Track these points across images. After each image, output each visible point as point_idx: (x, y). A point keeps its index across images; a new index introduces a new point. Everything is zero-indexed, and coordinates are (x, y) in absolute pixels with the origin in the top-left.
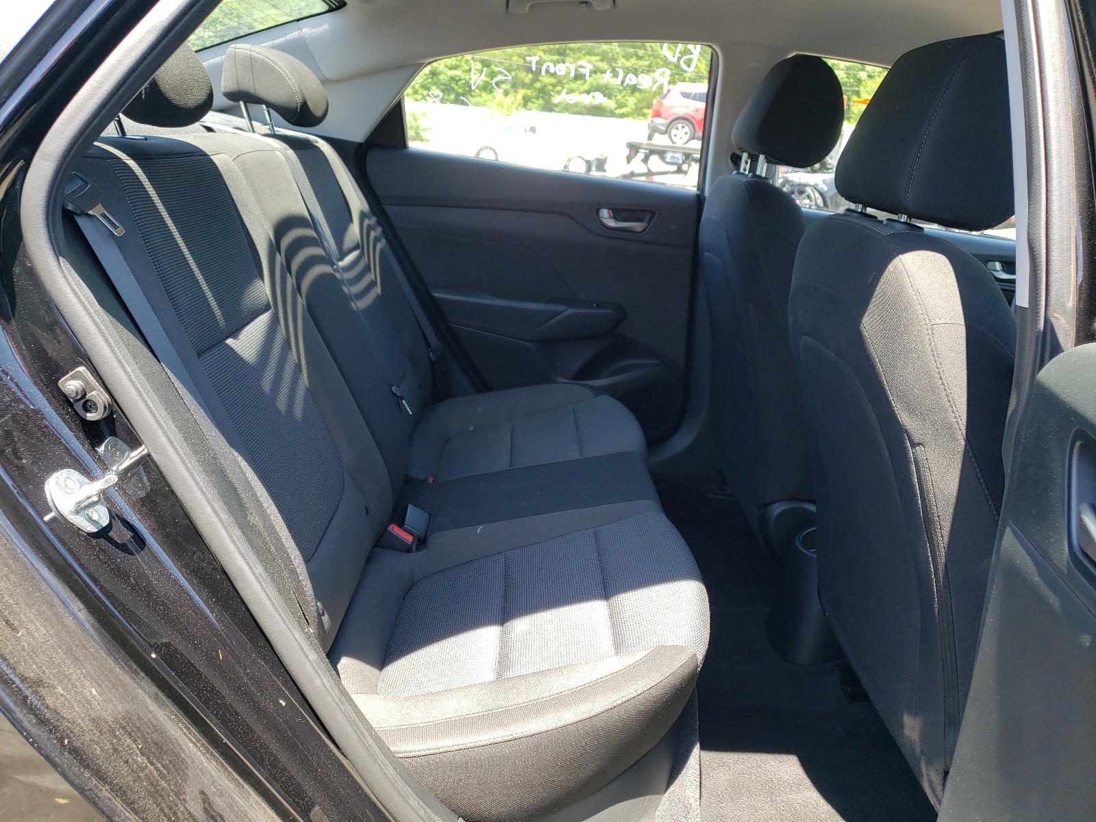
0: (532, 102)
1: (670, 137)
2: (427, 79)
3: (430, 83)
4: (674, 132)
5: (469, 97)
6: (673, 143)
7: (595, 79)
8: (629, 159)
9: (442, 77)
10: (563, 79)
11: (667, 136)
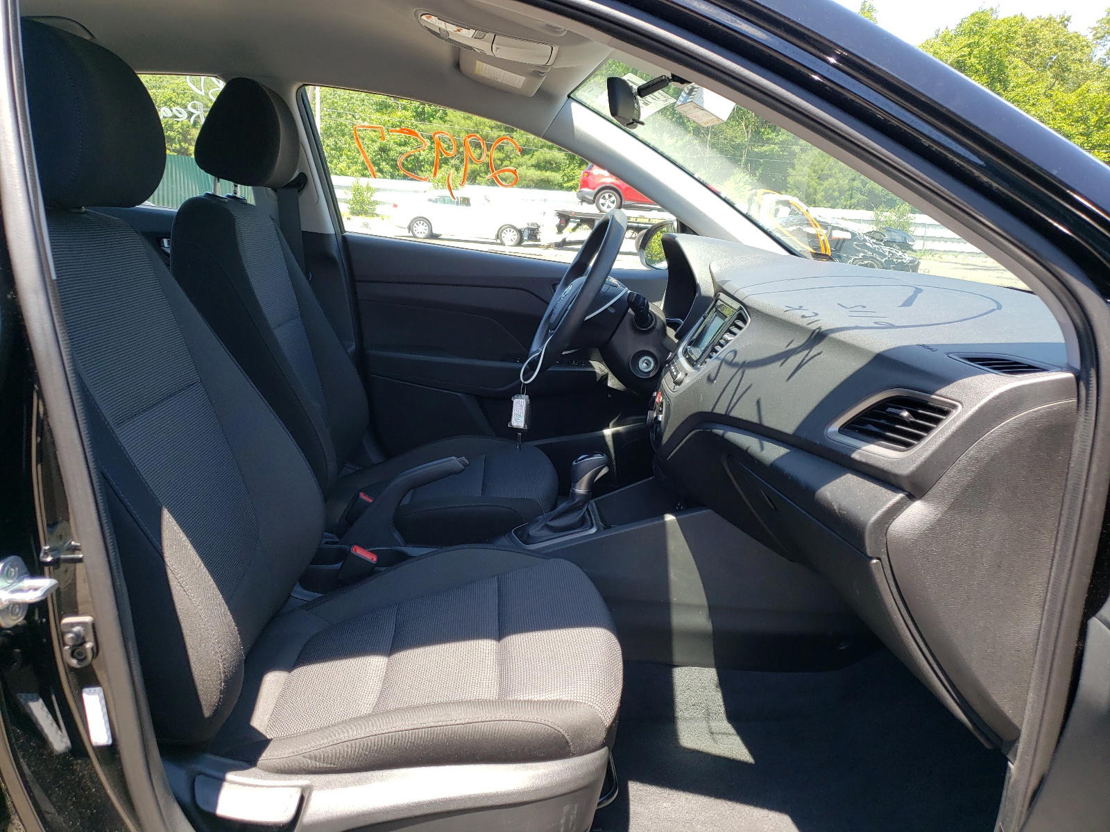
0: (480, 176)
1: (598, 207)
2: (375, 156)
3: (379, 160)
4: (602, 201)
5: (419, 172)
6: (601, 211)
7: (542, 153)
8: (560, 229)
9: (392, 153)
10: (511, 154)
11: (595, 205)
